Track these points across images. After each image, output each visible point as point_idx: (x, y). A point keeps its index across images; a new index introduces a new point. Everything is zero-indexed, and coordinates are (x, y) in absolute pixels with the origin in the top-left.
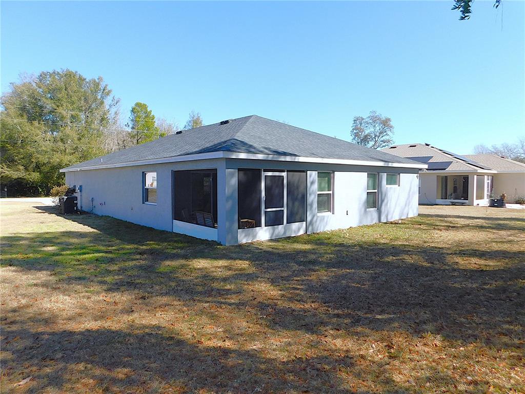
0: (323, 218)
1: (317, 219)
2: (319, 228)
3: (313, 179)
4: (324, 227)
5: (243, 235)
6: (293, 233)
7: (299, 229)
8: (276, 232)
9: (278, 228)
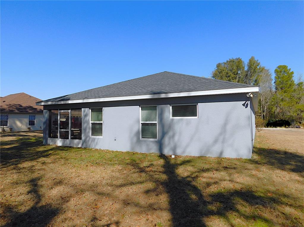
0: (94, 139)
1: (89, 139)
2: (91, 146)
3: (86, 113)
4: (95, 146)
5: (51, 141)
6: (75, 145)
7: (78, 144)
8: (65, 143)
9: (66, 140)
